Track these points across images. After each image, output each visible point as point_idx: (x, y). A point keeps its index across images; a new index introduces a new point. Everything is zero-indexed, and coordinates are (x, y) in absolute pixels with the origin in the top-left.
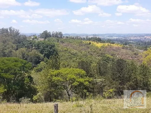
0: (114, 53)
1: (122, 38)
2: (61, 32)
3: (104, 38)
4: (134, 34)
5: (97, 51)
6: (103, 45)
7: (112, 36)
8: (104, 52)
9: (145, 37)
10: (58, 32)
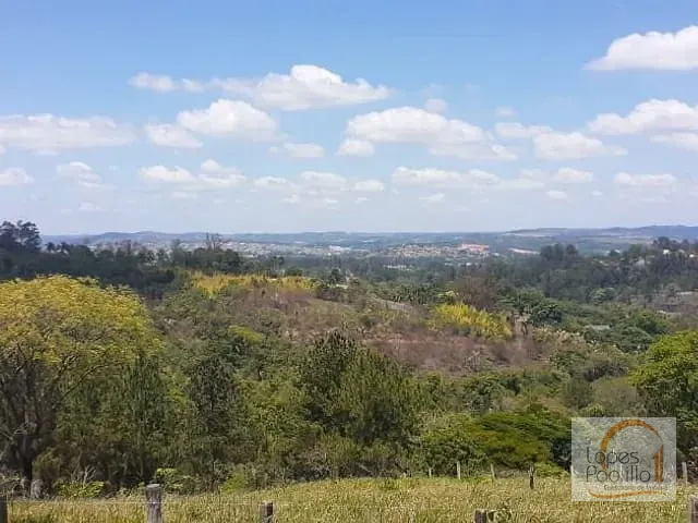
0: (275, 320)
1: (365, 254)
2: (29, 224)
3: (290, 253)
4: (418, 236)
5: (195, 313)
6: (231, 282)
7: (325, 245)
8: (227, 316)
9: (464, 247)
10: (14, 223)
